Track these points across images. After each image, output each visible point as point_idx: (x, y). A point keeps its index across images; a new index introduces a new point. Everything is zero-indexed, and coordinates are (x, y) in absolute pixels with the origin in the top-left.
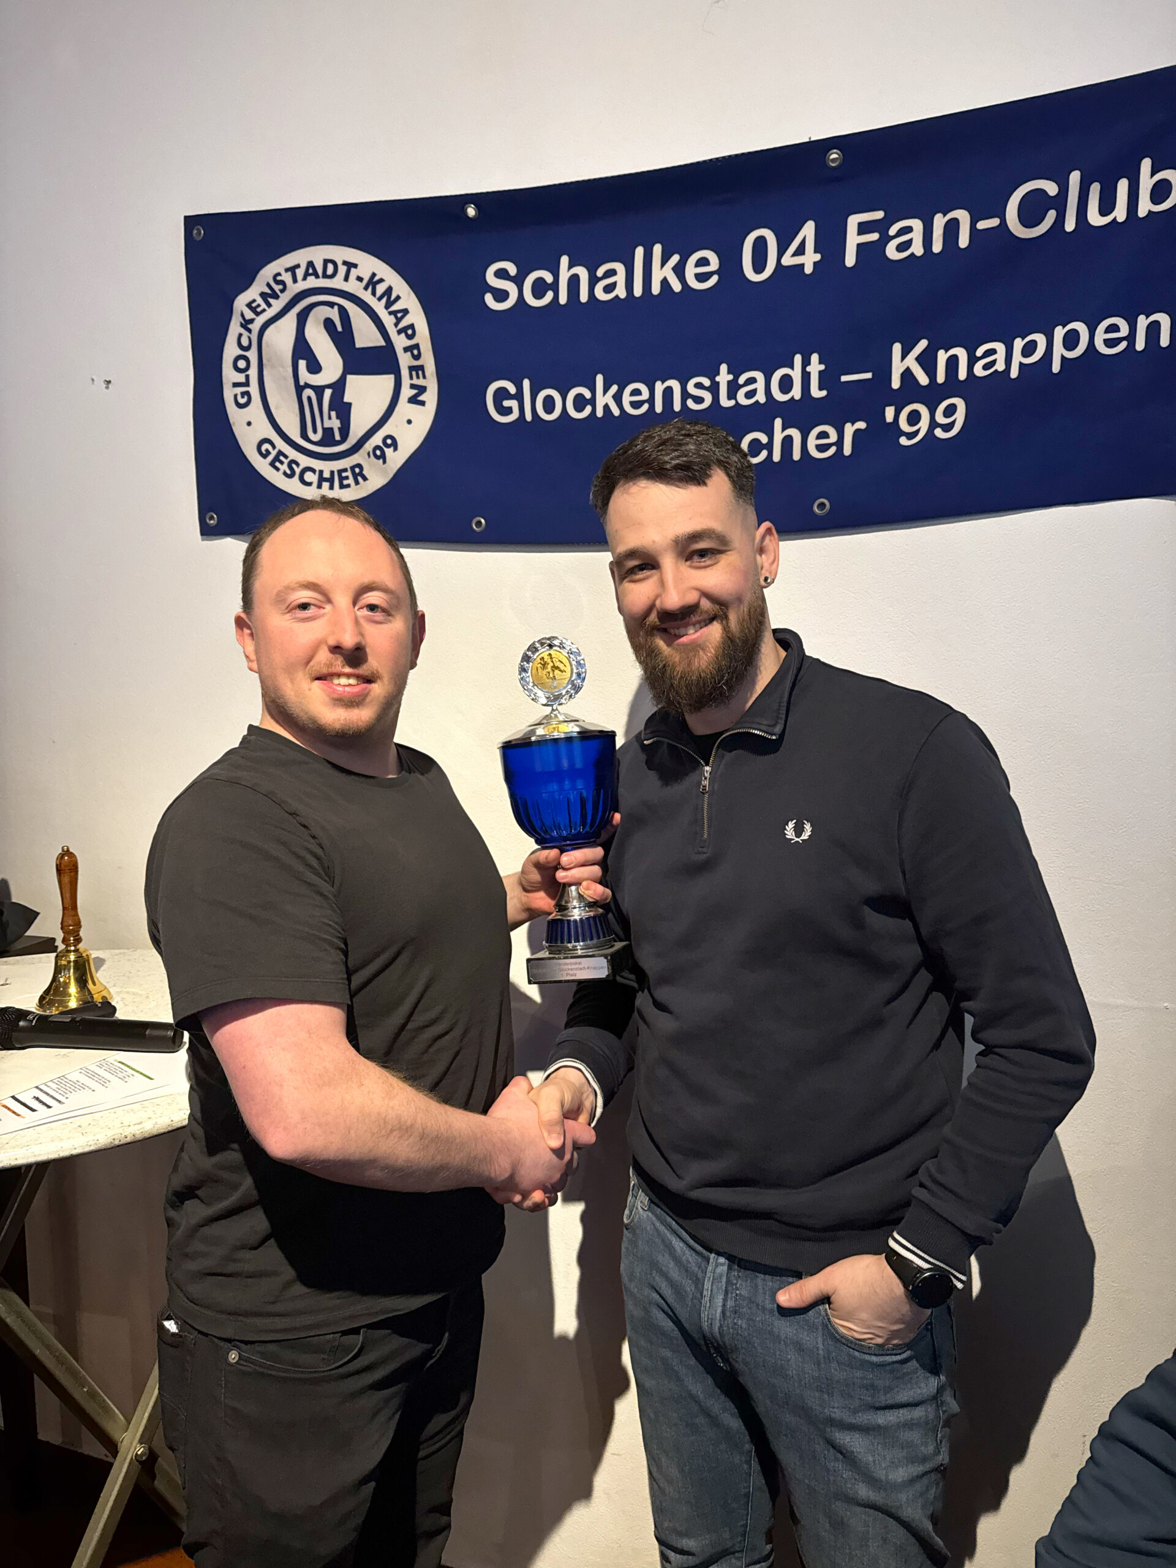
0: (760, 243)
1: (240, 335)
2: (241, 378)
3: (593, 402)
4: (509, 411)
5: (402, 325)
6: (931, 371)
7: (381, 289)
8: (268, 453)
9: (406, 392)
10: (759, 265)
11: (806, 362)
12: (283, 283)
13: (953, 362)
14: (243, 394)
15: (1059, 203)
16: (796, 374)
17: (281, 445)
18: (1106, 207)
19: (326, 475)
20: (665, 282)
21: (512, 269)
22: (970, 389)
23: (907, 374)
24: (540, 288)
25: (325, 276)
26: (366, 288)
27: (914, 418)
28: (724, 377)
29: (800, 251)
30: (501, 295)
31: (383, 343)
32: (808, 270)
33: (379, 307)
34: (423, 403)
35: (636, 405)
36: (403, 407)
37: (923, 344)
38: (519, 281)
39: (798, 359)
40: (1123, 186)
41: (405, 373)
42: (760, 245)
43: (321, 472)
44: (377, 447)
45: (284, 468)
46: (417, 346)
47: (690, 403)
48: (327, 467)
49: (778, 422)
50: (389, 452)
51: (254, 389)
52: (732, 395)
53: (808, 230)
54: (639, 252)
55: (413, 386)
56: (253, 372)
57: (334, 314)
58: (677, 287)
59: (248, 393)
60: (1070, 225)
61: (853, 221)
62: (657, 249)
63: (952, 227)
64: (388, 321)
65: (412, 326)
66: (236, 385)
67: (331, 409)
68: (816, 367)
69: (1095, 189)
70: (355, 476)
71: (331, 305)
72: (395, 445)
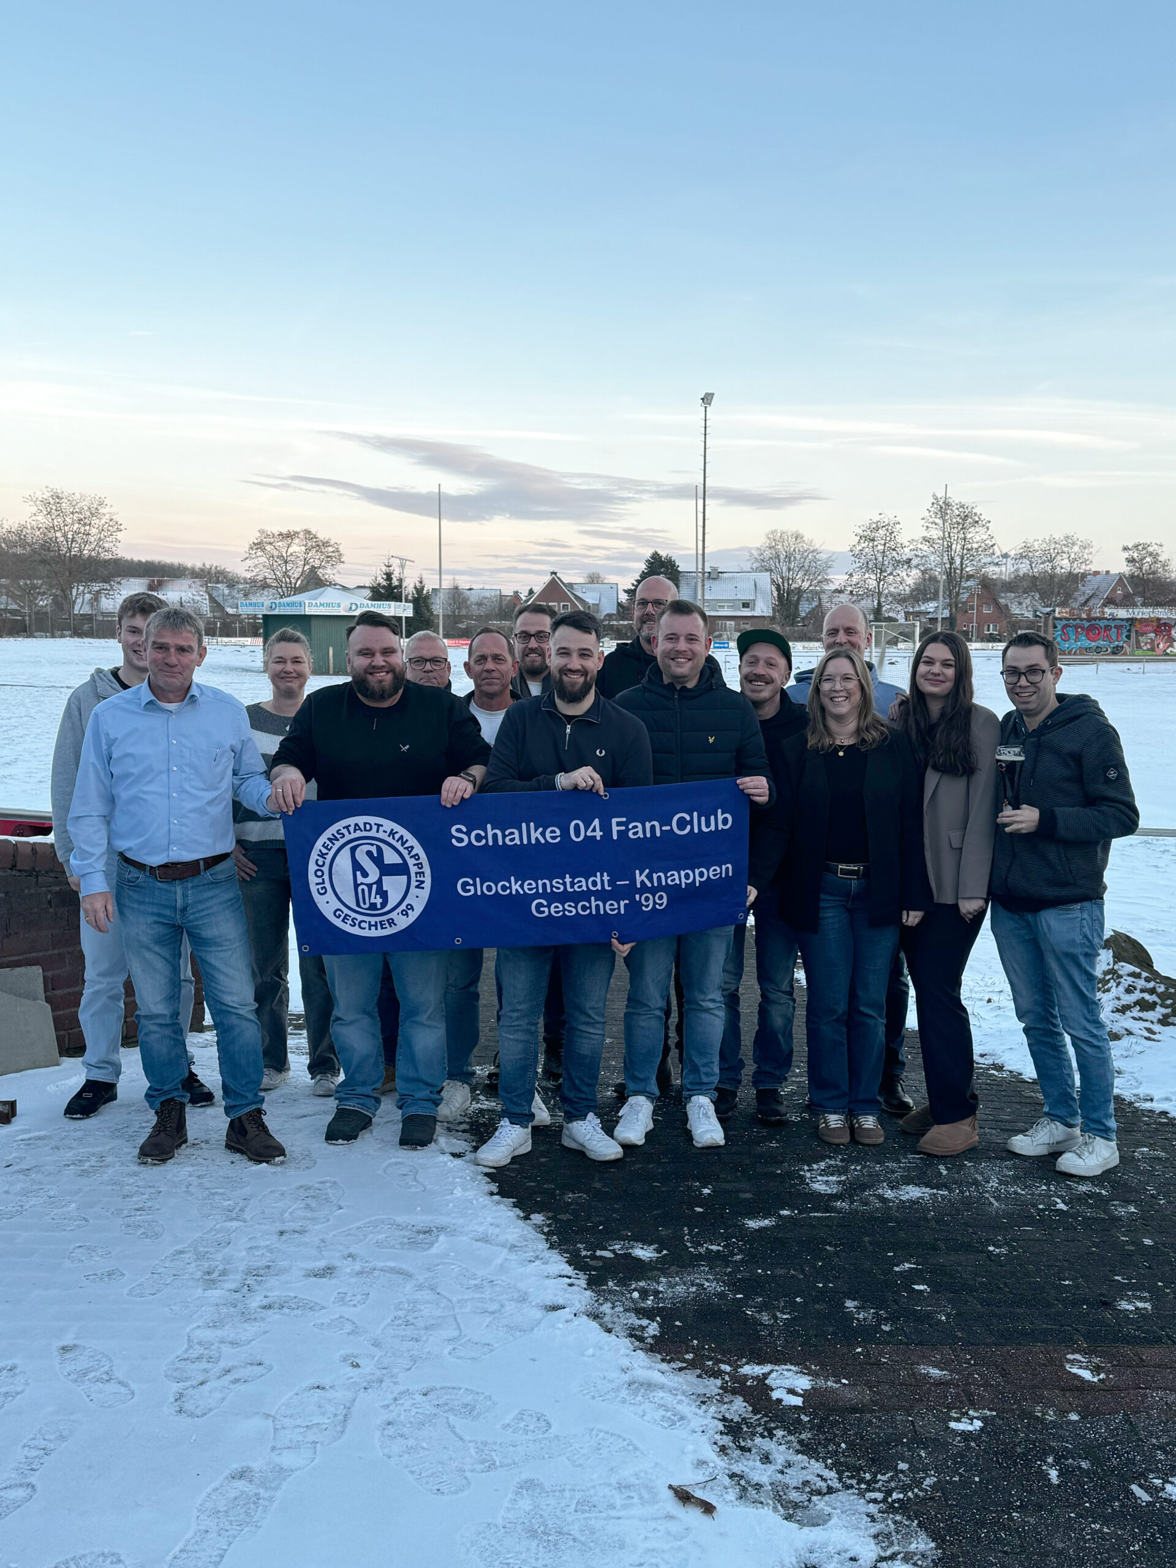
0: (577, 826)
1: (317, 860)
2: (320, 880)
3: (510, 887)
4: (469, 891)
5: (412, 854)
6: (651, 881)
7: (397, 836)
8: (340, 916)
9: (414, 883)
10: (578, 834)
11: (602, 876)
12: (342, 834)
13: (659, 878)
14: (322, 888)
15: (691, 822)
16: (598, 880)
17: (346, 911)
18: (708, 825)
19: (373, 923)
20: (537, 839)
21: (464, 829)
22: (667, 889)
23: (642, 882)
24: (479, 838)
25: (365, 830)
26: (389, 836)
27: (647, 899)
28: (568, 880)
29: (594, 830)
30: (460, 840)
31: (401, 862)
32: (598, 838)
33: (398, 845)
34: (423, 888)
35: (530, 889)
36: (413, 890)
37: (647, 871)
38: (468, 834)
39: (598, 874)
40: (712, 818)
41: (413, 875)
42: (577, 827)
43: (370, 922)
44: (404, 910)
45: (350, 922)
46: (421, 864)
47: (554, 889)
48: (373, 920)
49: (593, 898)
50: (410, 912)
51: (327, 885)
52: (572, 887)
53: (596, 822)
54: (524, 825)
55: (417, 881)
56: (326, 877)
57: (374, 850)
58: (543, 841)
59: (325, 887)
60: (696, 831)
61: (614, 821)
62: (532, 824)
63: (653, 828)
64: (405, 853)
65: (417, 855)
66: (317, 884)
67: (376, 894)
68: (606, 878)
69: (703, 819)
70: (390, 924)
71: (372, 845)
72: (412, 908)
